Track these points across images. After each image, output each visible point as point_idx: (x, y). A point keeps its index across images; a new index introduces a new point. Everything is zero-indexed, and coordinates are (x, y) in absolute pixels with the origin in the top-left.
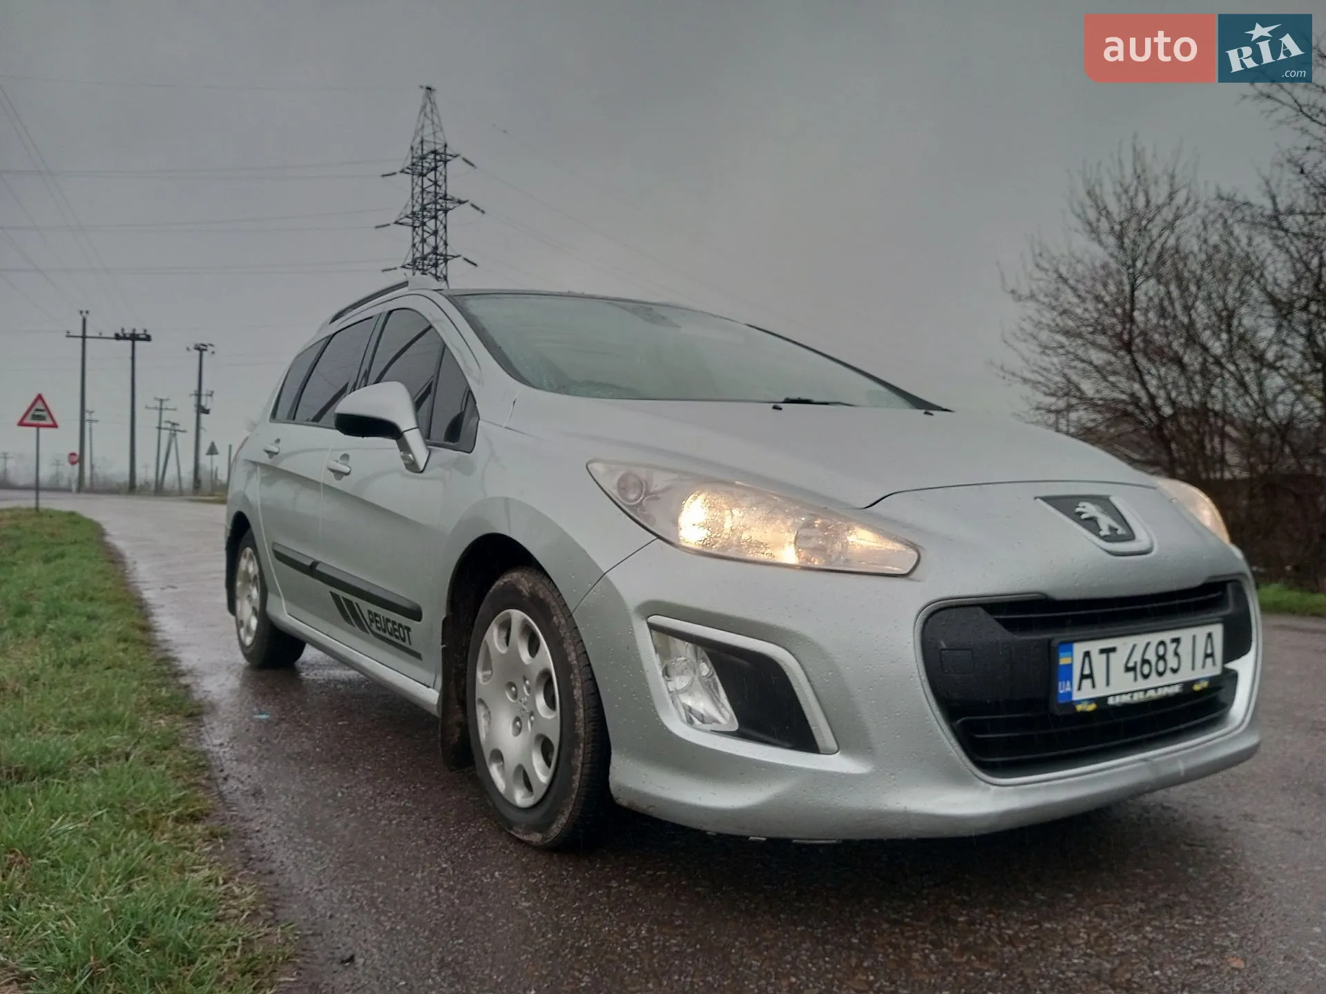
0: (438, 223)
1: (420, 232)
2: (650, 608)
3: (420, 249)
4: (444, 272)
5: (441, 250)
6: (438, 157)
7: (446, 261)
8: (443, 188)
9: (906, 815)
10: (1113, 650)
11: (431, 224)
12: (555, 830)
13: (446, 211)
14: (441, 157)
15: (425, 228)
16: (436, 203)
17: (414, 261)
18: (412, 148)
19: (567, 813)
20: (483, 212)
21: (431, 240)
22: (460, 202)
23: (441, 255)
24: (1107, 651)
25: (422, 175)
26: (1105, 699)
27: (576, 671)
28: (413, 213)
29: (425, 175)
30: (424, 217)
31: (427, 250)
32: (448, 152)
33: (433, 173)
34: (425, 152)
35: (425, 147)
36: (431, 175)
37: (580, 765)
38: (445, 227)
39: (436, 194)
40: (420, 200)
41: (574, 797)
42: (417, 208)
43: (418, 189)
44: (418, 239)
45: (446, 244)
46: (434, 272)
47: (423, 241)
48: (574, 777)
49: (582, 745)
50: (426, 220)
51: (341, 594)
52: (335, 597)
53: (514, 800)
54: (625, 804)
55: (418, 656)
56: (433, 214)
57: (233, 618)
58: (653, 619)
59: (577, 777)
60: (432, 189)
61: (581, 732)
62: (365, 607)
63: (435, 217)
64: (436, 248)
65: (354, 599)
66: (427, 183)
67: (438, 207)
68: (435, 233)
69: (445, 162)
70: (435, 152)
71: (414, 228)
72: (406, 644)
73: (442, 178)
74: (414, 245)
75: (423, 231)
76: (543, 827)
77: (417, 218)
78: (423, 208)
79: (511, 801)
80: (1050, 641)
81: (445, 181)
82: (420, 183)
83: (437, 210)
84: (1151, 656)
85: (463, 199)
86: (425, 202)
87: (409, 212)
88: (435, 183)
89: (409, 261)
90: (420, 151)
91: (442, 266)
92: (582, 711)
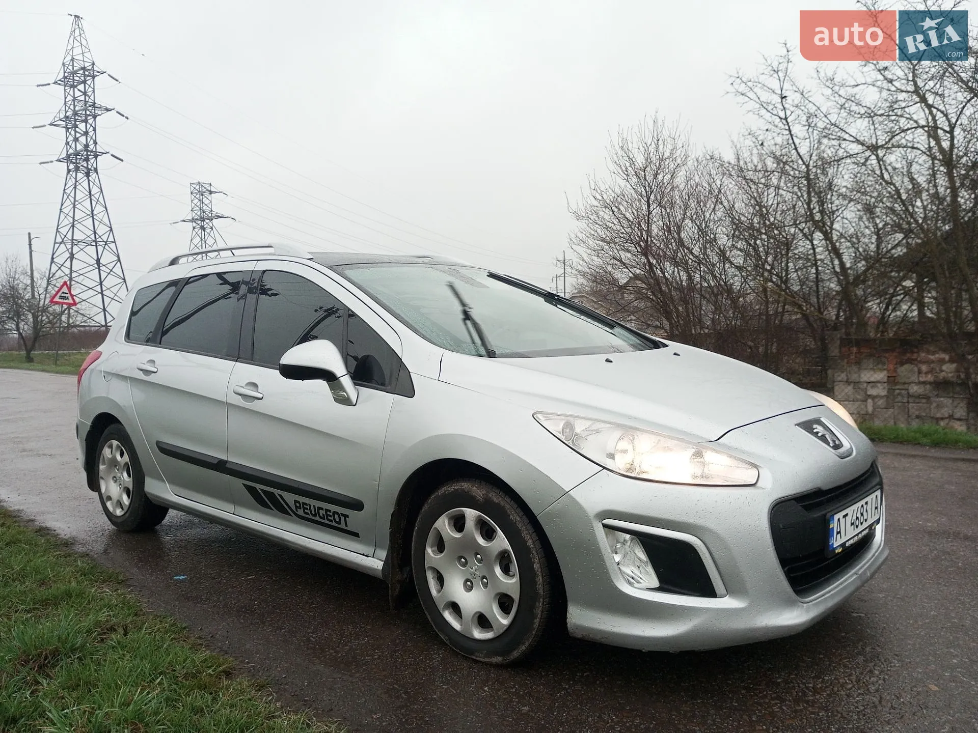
0: (88, 126)
1: (73, 133)
2: (604, 515)
3: (73, 146)
4: (95, 165)
5: (91, 147)
6: (87, 73)
7: (96, 157)
8: (92, 97)
9: (767, 629)
10: (847, 515)
11: (82, 126)
12: (516, 654)
13: (95, 117)
14: (90, 73)
15: (77, 129)
16: (86, 110)
17: (68, 156)
18: (64, 64)
19: (527, 644)
20: (127, 118)
21: (83, 140)
22: (107, 110)
23: (92, 151)
24: (845, 516)
25: (73, 87)
26: (845, 543)
27: (534, 552)
28: (67, 117)
29: (76, 86)
30: (76, 120)
31: (79, 147)
32: (96, 68)
33: (83, 85)
34: (75, 68)
35: (75, 64)
36: (81, 87)
37: (540, 613)
38: (94, 129)
39: (86, 102)
40: (72, 107)
41: (534, 633)
42: (69, 113)
43: (70, 98)
44: (71, 138)
45: (95, 143)
46: (85, 165)
47: (76, 140)
48: (535, 621)
49: (541, 600)
50: (77, 123)
51: (259, 487)
52: (247, 487)
53: (473, 635)
54: (580, 636)
55: (356, 535)
56: (84, 118)
57: (96, 495)
58: (606, 521)
59: (537, 621)
60: (82, 98)
61: (541, 591)
62: (290, 498)
63: (86, 121)
64: (87, 146)
65: (276, 492)
66: (77, 93)
67: (88, 113)
68: (86, 133)
69: (94, 77)
70: (84, 69)
71: (67, 129)
72: (342, 526)
73: (90, 89)
74: (67, 143)
75: (76, 132)
76: (504, 653)
77: (70, 122)
78: (75, 113)
79: (469, 636)
80: (825, 515)
81: (94, 92)
82: (71, 93)
83: (87, 115)
84: (859, 515)
85: (109, 107)
86: (77, 108)
87: (62, 116)
88: (85, 93)
89: (64, 155)
90: (70, 67)
91: (92, 161)
92: (540, 578)
